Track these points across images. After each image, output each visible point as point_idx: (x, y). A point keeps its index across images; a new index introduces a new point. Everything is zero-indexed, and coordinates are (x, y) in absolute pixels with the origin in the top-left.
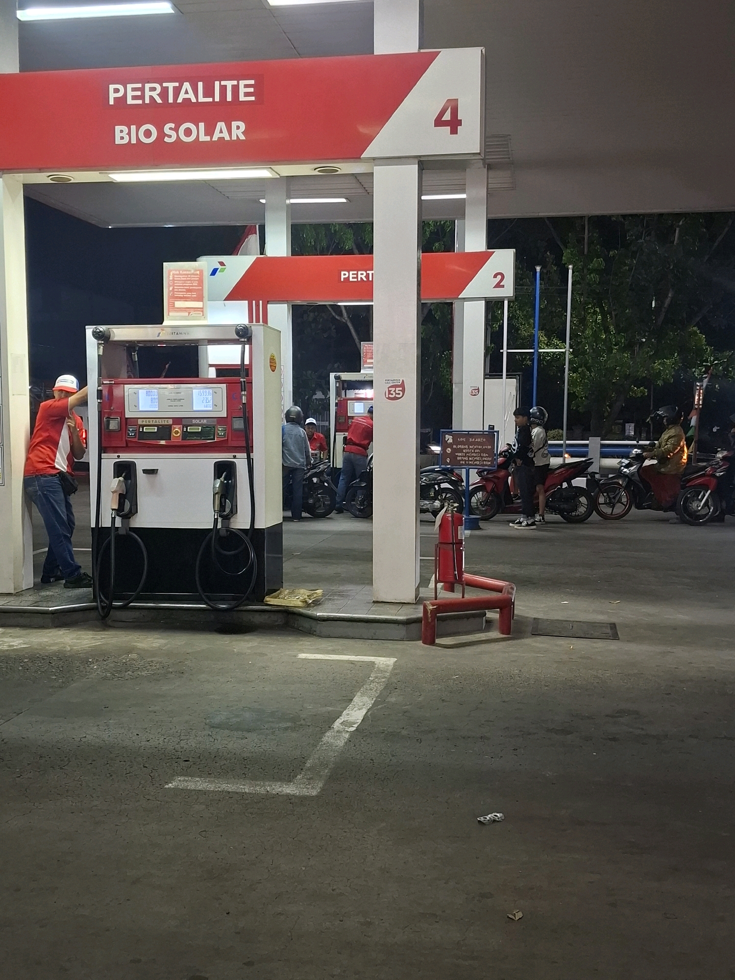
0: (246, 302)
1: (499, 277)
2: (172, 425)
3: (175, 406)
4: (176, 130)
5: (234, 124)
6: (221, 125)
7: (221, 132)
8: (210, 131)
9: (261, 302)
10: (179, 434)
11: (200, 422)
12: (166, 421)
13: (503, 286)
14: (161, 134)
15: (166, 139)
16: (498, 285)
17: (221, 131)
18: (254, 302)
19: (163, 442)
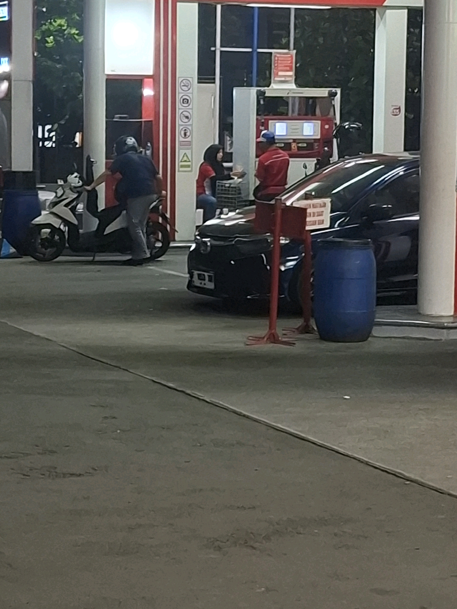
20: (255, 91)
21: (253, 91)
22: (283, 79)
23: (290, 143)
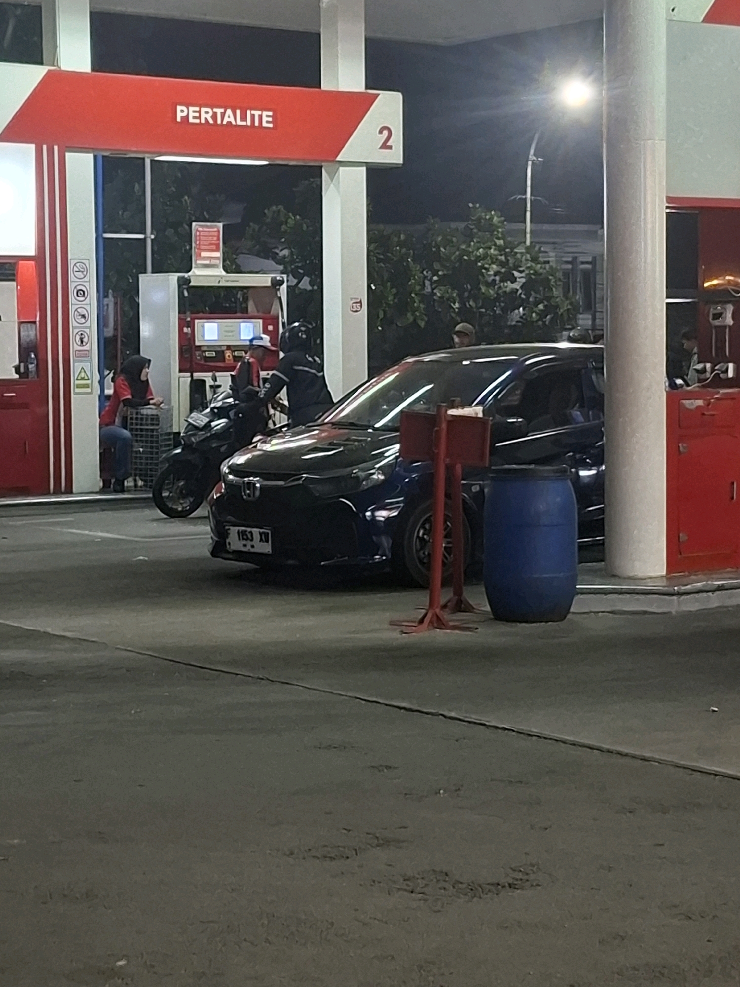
0: (32, 147)
1: (386, 133)
9: (56, 148)
13: (390, 147)
16: (385, 146)
18: (45, 147)
20: (176, 279)
21: (174, 278)
22: (207, 262)
23: (223, 352)
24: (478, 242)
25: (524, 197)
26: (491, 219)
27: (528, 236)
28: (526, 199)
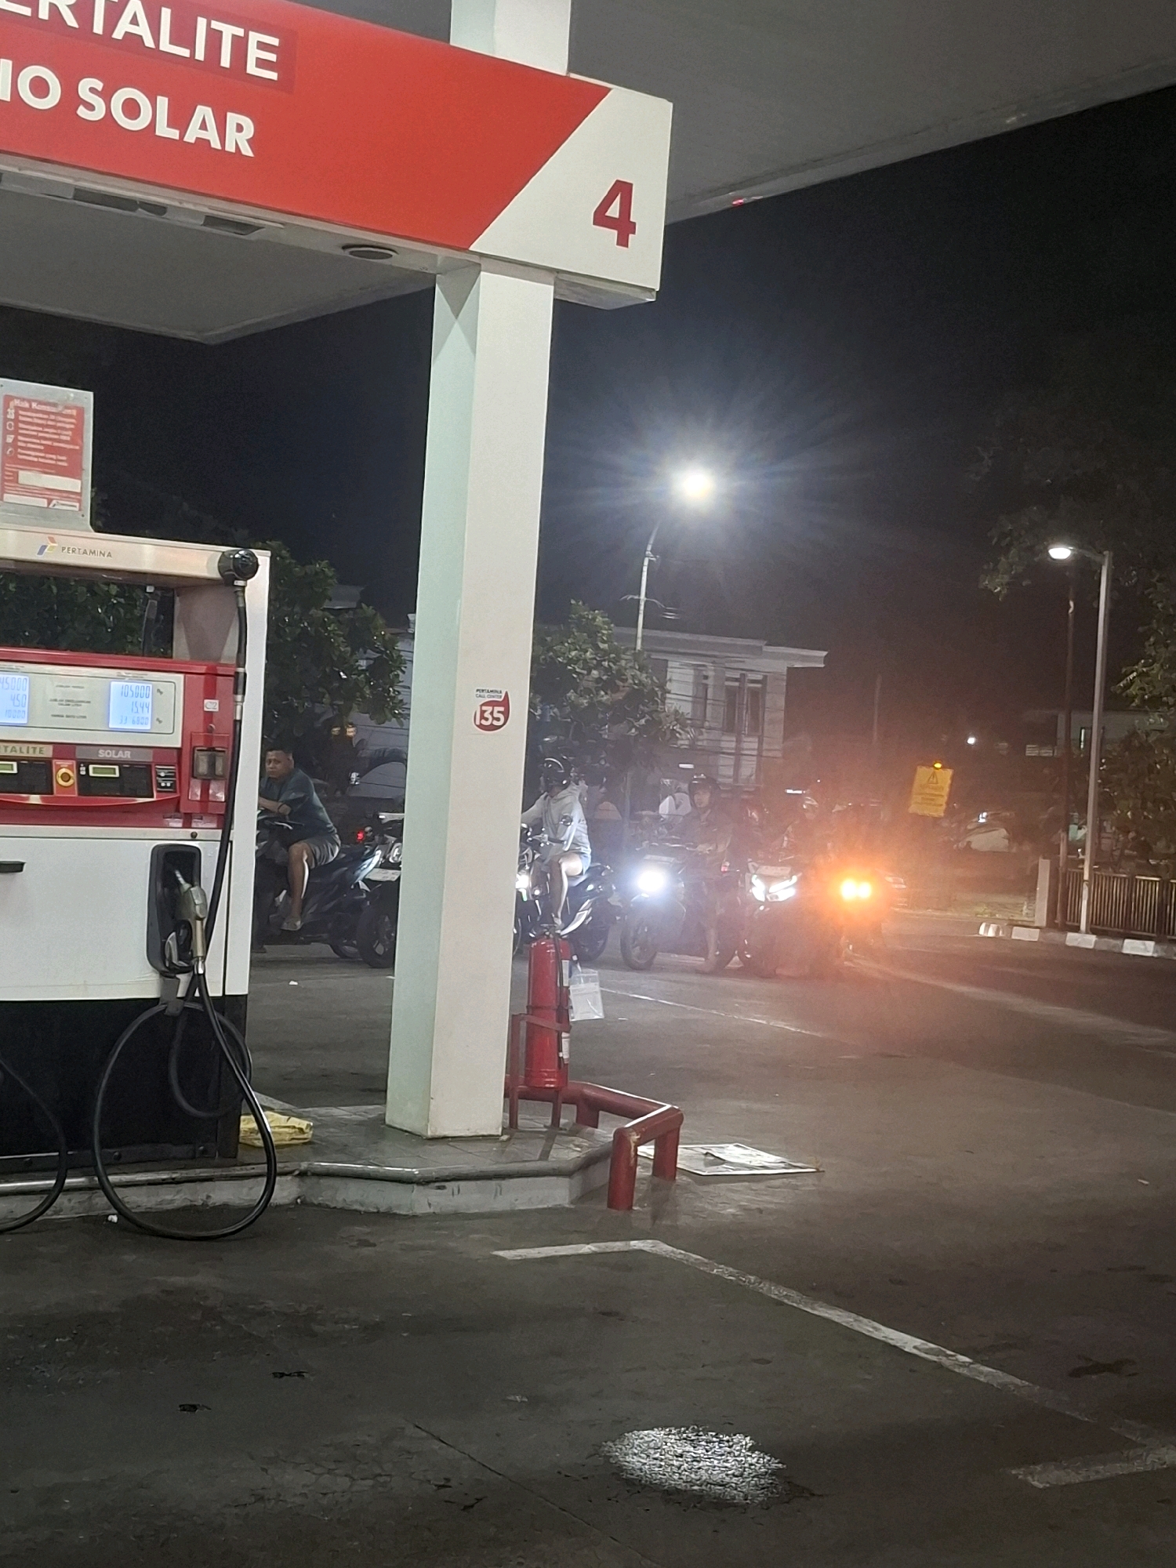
2: (54, 758)
3: (67, 716)
4: (106, 95)
5: (233, 119)
6: (203, 112)
7: (204, 126)
8: (180, 118)
10: (71, 782)
11: (116, 754)
12: (38, 750)
14: (71, 98)
15: (82, 112)
17: (202, 124)
19: (35, 799)
24: (572, 643)
25: (636, 597)
26: (594, 619)
27: (639, 642)
28: (639, 600)
